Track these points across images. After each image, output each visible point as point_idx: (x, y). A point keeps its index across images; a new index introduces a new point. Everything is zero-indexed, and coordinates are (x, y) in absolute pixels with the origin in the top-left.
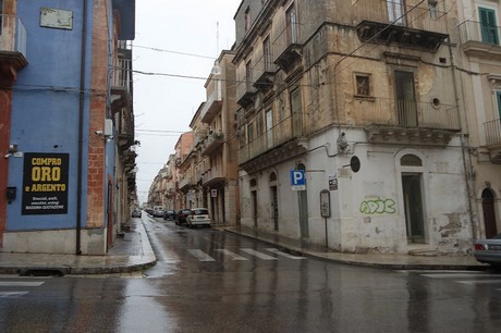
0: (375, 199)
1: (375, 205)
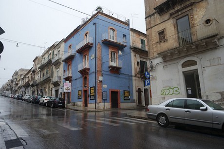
0: (168, 88)
1: (168, 91)
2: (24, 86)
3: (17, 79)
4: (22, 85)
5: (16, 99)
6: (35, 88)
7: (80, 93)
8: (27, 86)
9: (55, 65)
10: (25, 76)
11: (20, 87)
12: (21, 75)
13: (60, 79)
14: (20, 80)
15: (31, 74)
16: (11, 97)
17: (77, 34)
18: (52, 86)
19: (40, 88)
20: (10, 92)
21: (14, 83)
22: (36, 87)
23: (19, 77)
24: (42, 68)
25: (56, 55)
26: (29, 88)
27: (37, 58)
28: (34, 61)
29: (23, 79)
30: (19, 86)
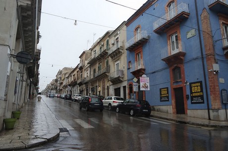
2: (70, 85)
3: (61, 78)
4: (67, 84)
5: (63, 98)
6: (84, 87)
7: (164, 92)
8: (73, 84)
9: (112, 58)
10: (70, 74)
11: (65, 87)
12: (65, 74)
13: (123, 74)
14: (64, 79)
15: (78, 72)
16: (58, 97)
17: (151, 9)
18: (108, 84)
19: (91, 87)
20: (55, 91)
21: (59, 82)
22: (84, 85)
23: (63, 76)
24: (92, 63)
25: (113, 44)
26: (76, 87)
27: (84, 52)
28: (80, 57)
29: (68, 78)
30: (63, 85)
